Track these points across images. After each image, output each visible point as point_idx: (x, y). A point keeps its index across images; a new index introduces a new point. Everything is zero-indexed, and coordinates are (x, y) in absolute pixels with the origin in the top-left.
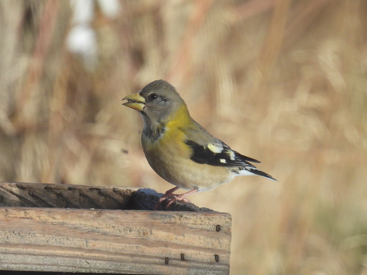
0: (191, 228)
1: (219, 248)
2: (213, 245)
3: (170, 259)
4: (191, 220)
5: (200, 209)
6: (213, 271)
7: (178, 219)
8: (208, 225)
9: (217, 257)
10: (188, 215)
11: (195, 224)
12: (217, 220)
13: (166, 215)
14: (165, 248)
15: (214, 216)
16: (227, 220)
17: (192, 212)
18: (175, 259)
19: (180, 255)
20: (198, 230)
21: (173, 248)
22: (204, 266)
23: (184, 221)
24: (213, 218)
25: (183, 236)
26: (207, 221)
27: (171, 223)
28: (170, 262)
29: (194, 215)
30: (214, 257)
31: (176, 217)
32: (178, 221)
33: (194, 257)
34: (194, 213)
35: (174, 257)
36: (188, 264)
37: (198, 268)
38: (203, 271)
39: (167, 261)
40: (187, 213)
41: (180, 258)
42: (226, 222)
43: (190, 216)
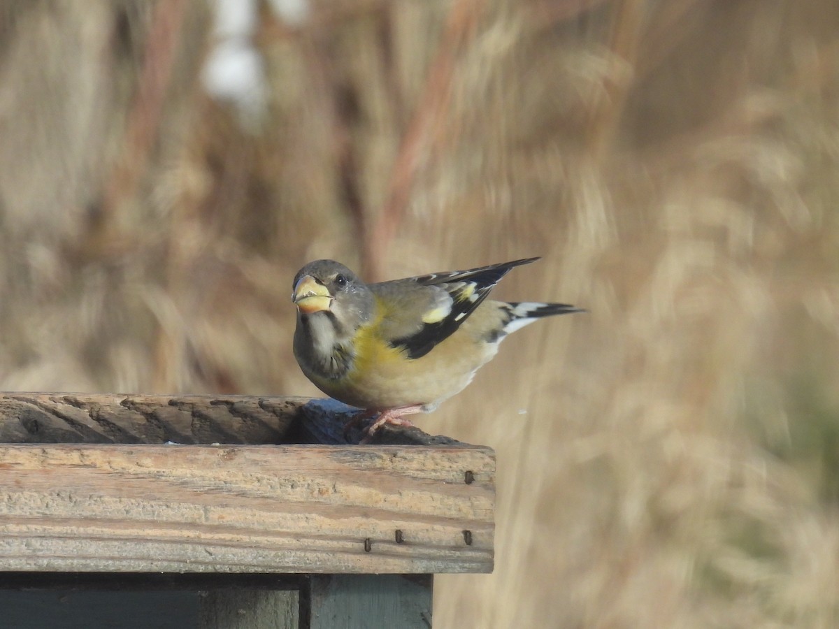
0: (415, 478)
1: (471, 517)
2: (460, 510)
3: (375, 541)
4: (415, 462)
5: (433, 439)
6: (460, 564)
7: (388, 462)
8: (448, 471)
9: (468, 535)
10: (408, 452)
11: (422, 470)
12: (467, 461)
13: (363, 454)
14: (364, 520)
15: (460, 454)
16: (488, 460)
17: (414, 446)
18: (384, 541)
19: (394, 533)
20: (429, 481)
21: (381, 519)
22: (442, 553)
23: (399, 464)
24: (458, 457)
25: (398, 495)
26: (447, 464)
27: (375, 469)
28: (374, 547)
29: (421, 452)
30: (462, 535)
31: (385, 456)
32: (388, 464)
33: (422, 536)
34: (421, 448)
35: (381, 537)
36: (410, 551)
37: (430, 558)
38: (441, 565)
39: (368, 546)
40: (406, 448)
41: (394, 539)
42: (485, 465)
43: (411, 455)
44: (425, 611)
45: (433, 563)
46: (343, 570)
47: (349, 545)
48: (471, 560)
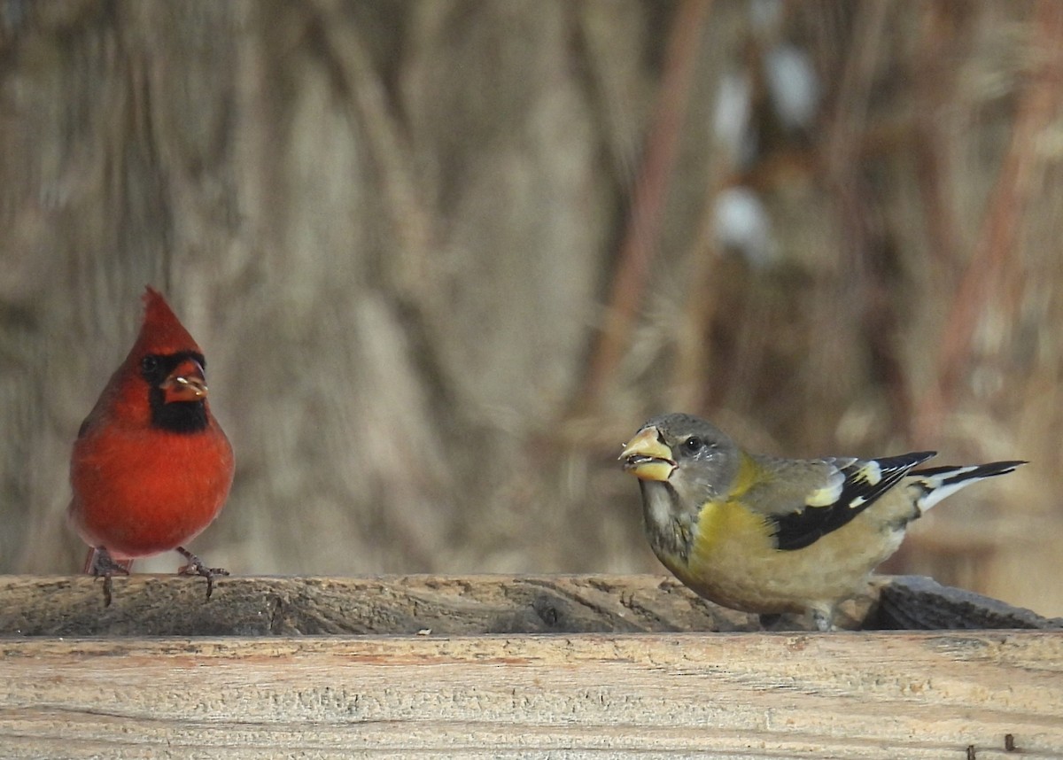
0: (1028, 670)
3: (980, 749)
4: (1029, 650)
5: (1050, 622)
7: (996, 650)
10: (1019, 638)
11: (1038, 660)
13: (964, 641)
14: (967, 723)
17: (1027, 630)
18: (990, 749)
19: (1004, 738)
20: (1046, 674)
21: (987, 722)
23: (1010, 653)
25: (1008, 691)
27: (979, 659)
28: (979, 755)
29: (1035, 638)
31: (991, 643)
32: (997, 654)
33: (1039, 743)
34: (1035, 632)
35: (990, 743)
39: (971, 755)
40: (1017, 632)
41: (1004, 746)
43: (1024, 641)
47: (948, 754)
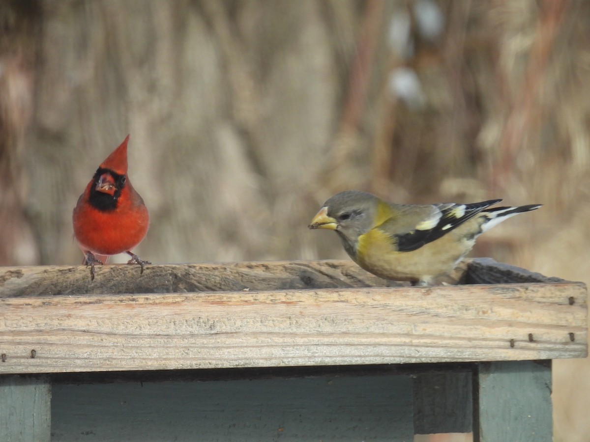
0: (539, 302)
1: (574, 324)
2: (567, 321)
3: (516, 341)
4: (539, 293)
5: (549, 279)
6: (568, 353)
7: (523, 293)
8: (559, 298)
9: (572, 335)
10: (534, 287)
11: (544, 297)
12: (571, 291)
13: (508, 289)
14: (510, 329)
15: (566, 287)
16: (583, 290)
17: (539, 283)
18: (522, 341)
19: (528, 336)
20: (548, 304)
21: (520, 328)
22: (558, 346)
23: (530, 294)
24: (565, 289)
25: (529, 313)
26: (558, 293)
27: (515, 298)
28: (516, 344)
29: (542, 287)
30: (568, 336)
31: (521, 290)
32: (524, 295)
33: (545, 337)
34: (542, 284)
35: (521, 338)
36: (539, 346)
37: (551, 350)
38: (556, 354)
39: (512, 344)
40: (533, 284)
41: (528, 339)
42: (582, 293)
43: (536, 288)
44: (548, 382)
45: (552, 353)
46: (499, 359)
47: (502, 344)
48: (575, 350)
